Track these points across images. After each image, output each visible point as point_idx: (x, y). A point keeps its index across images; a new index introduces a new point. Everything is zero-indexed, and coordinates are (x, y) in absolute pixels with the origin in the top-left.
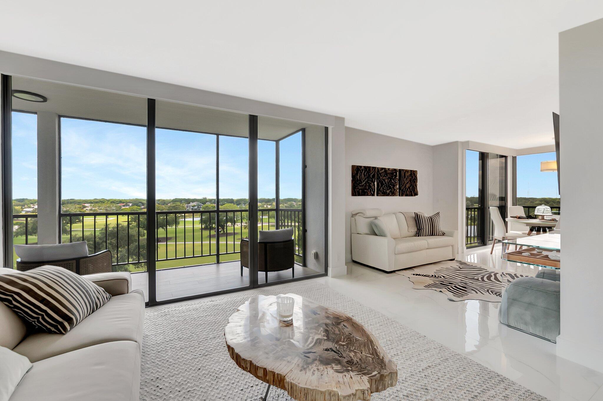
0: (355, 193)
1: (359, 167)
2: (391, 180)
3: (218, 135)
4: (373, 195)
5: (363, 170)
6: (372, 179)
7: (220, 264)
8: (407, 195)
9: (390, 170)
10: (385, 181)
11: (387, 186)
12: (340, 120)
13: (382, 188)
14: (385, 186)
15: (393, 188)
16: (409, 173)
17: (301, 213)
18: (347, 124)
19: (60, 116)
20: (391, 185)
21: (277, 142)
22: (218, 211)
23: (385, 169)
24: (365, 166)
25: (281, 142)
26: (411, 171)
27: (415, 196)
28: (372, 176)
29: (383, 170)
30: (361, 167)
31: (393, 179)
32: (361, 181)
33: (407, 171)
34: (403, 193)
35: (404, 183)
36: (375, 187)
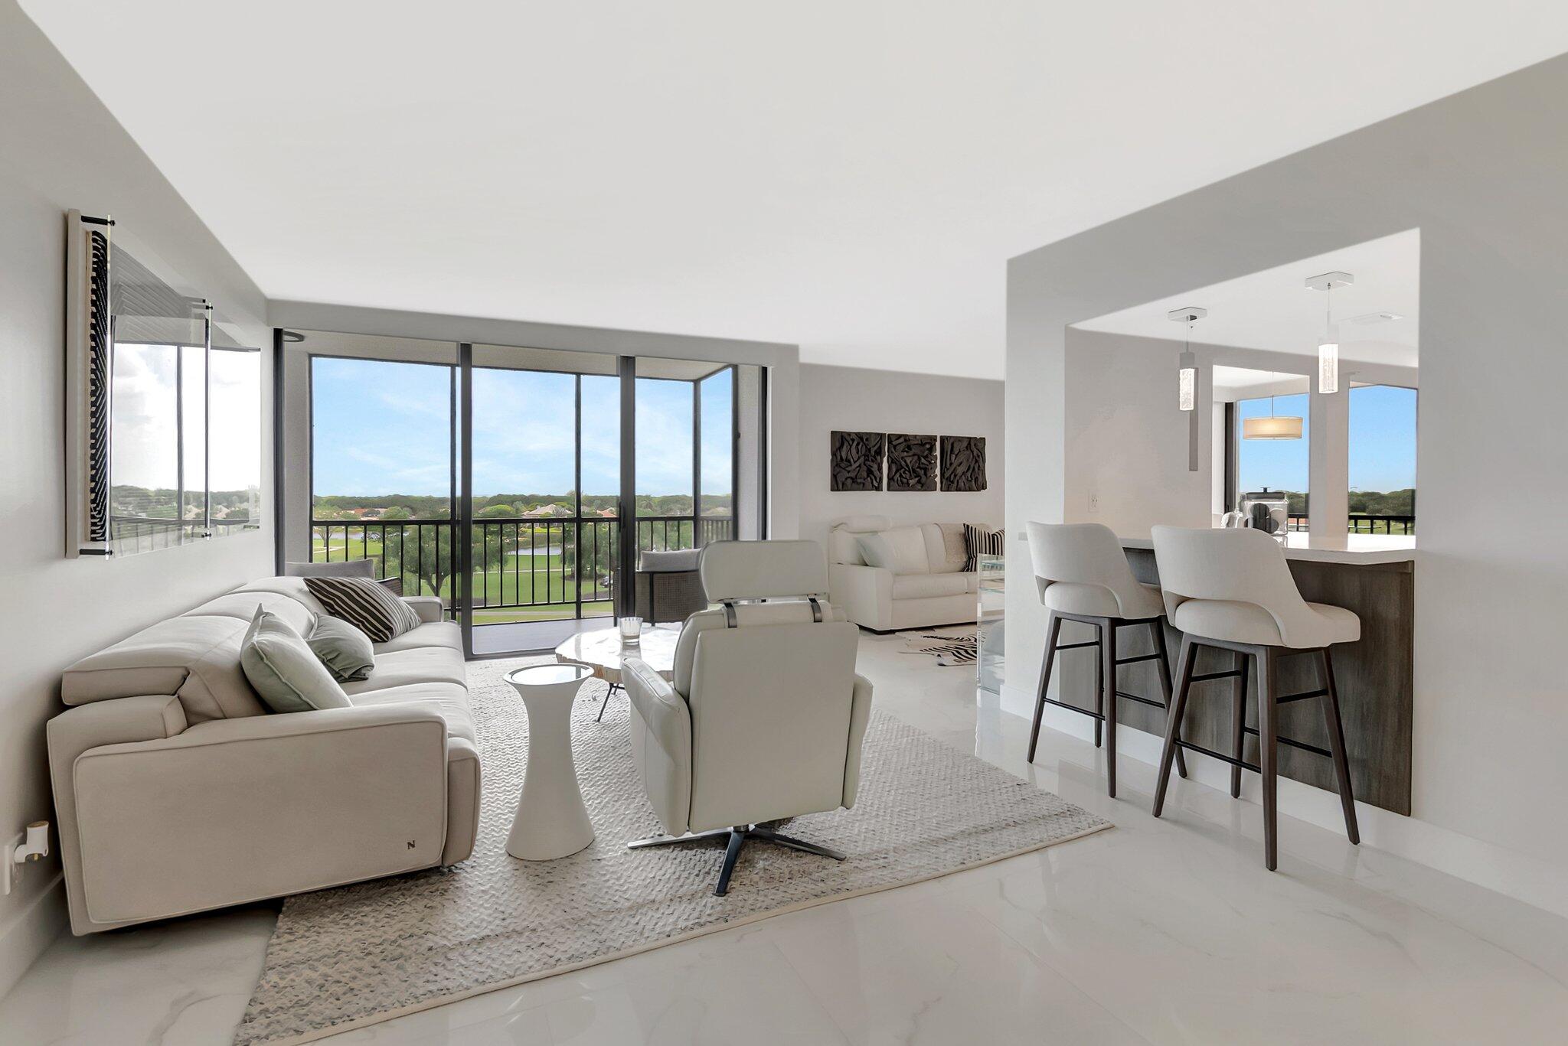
0: (837, 485)
1: (845, 435)
2: (919, 459)
3: (578, 375)
4: (879, 488)
5: (853, 440)
6: (874, 457)
7: (582, 620)
8: (958, 489)
9: (918, 438)
10: (905, 462)
11: (909, 472)
12: (790, 351)
13: (898, 475)
14: (906, 470)
15: (925, 474)
16: (965, 444)
17: (730, 523)
18: (803, 358)
19: (311, 356)
20: (921, 469)
21: (696, 382)
22: (579, 520)
23: (905, 436)
24: (859, 433)
25: (703, 383)
26: (970, 439)
27: (978, 490)
28: (875, 452)
29: (902, 440)
30: (849, 434)
31: (926, 457)
32: (849, 461)
33: (959, 439)
34: (950, 484)
35: (951, 464)
36: (882, 473)
